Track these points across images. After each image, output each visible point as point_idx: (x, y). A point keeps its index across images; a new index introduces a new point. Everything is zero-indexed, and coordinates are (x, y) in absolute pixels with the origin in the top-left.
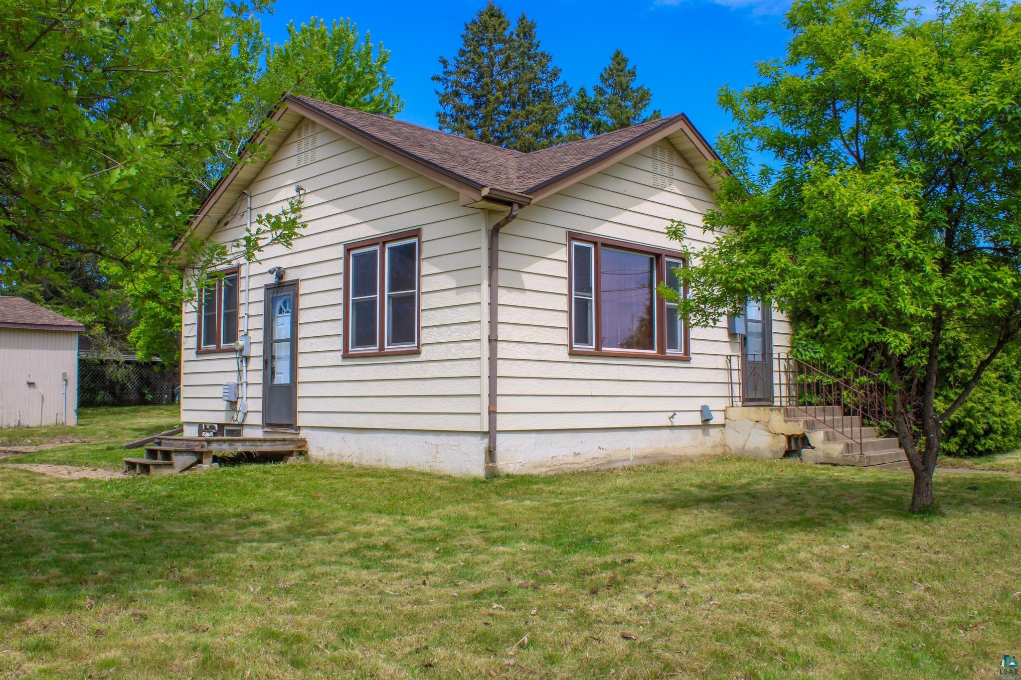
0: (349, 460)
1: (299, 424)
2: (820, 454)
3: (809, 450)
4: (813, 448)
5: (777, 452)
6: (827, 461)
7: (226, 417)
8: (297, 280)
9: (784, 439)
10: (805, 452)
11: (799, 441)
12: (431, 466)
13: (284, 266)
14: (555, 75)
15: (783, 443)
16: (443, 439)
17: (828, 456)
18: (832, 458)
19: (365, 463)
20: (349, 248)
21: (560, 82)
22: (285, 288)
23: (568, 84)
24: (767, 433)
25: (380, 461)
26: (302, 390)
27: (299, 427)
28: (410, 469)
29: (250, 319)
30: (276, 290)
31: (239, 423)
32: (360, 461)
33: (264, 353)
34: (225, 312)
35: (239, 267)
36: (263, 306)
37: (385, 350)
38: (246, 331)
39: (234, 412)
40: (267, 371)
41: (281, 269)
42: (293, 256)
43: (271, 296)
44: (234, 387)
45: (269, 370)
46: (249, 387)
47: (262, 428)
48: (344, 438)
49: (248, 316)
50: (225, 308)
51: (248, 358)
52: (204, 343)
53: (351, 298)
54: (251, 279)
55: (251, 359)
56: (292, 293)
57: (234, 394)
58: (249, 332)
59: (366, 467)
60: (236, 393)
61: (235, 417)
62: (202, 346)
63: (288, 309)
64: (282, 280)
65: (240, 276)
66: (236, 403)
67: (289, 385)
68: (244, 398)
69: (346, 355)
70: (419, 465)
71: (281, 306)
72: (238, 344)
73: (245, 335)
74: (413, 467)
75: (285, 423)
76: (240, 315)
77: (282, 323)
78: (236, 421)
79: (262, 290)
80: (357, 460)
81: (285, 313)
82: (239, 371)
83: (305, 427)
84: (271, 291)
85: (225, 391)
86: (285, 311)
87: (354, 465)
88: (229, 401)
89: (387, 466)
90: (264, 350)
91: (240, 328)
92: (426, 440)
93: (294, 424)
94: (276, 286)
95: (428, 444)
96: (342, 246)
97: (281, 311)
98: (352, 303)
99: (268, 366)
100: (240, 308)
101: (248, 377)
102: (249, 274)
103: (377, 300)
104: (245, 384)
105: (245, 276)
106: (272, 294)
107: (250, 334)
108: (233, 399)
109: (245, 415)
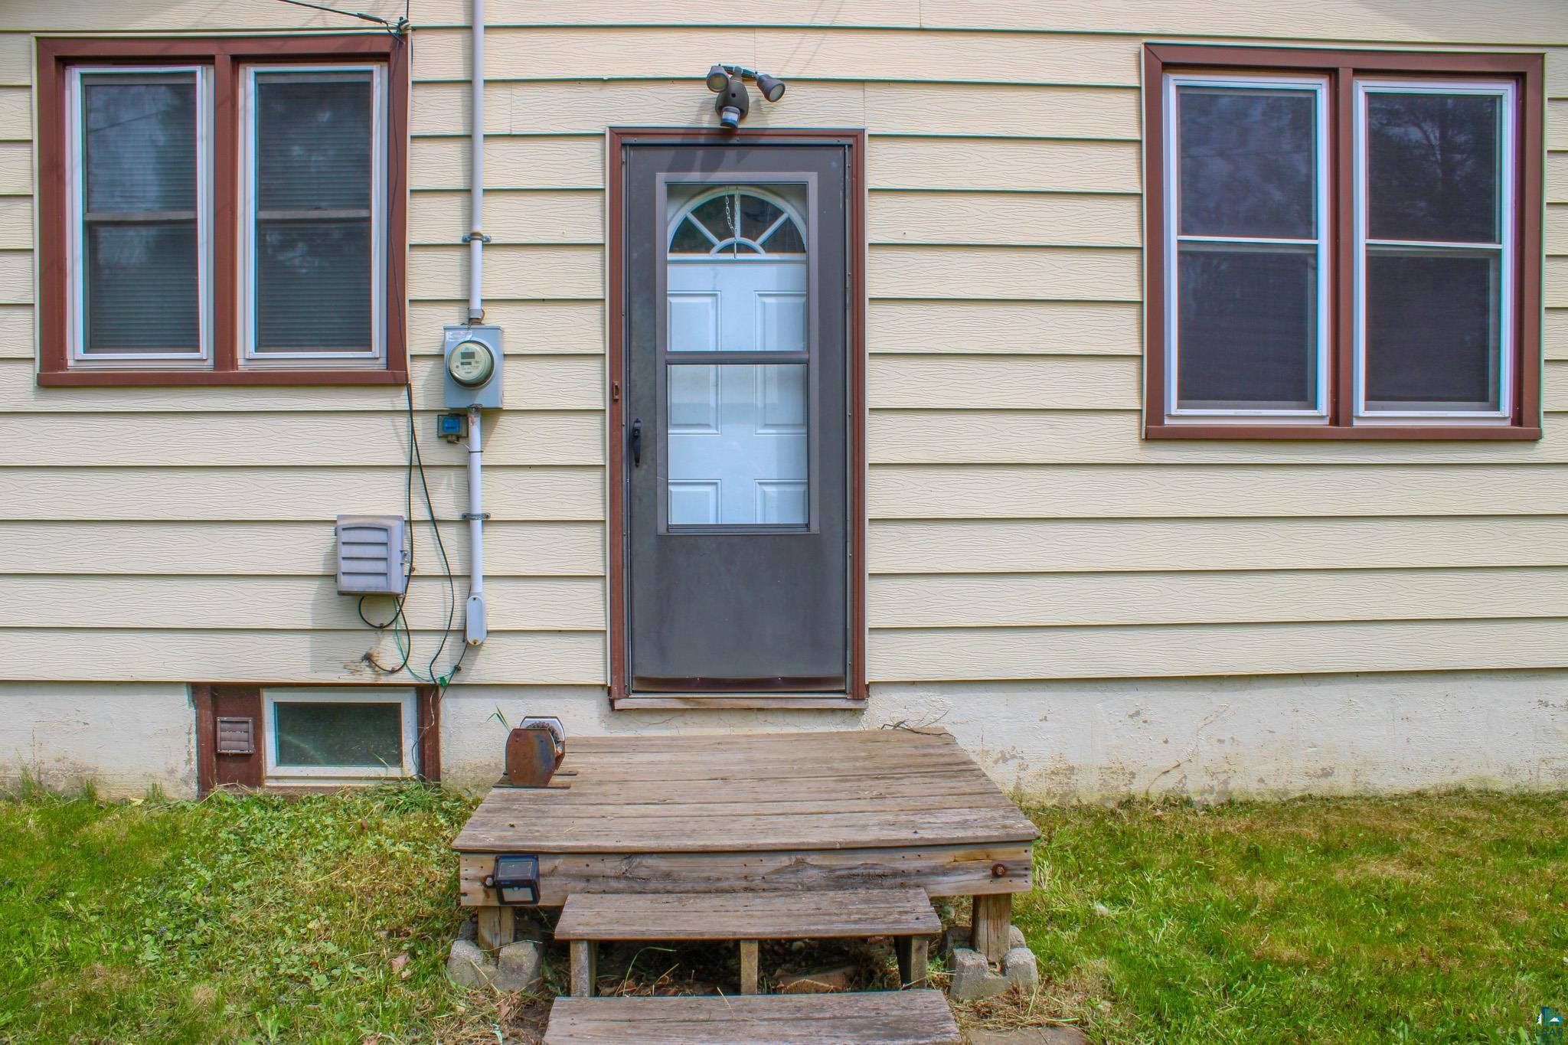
0: (1169, 783)
1: (871, 674)
8: (857, 135)
13: (767, 69)
22: (756, 155)
25: (1326, 773)
26: (883, 552)
27: (867, 687)
29: (495, 255)
30: (700, 153)
31: (425, 678)
32: (1226, 782)
33: (614, 401)
34: (265, 215)
35: (400, 36)
36: (597, 211)
37: (1356, 423)
38: (476, 305)
39: (372, 636)
40: (640, 473)
41: (748, 76)
42: (812, 39)
43: (661, 178)
44: (380, 537)
45: (660, 470)
46: (494, 532)
47: (603, 696)
48: (1137, 713)
49: (487, 245)
50: (265, 198)
51: (490, 415)
52: (93, 343)
53: (1173, 236)
54: (500, 93)
55: (504, 421)
56: (812, 179)
57: (380, 567)
58: (487, 309)
59: (1259, 799)
60: (396, 558)
61: (388, 651)
62: (80, 353)
63: (738, 238)
64: (750, 123)
65: (415, 73)
66: (394, 599)
67: (803, 531)
68: (468, 577)
69: (1156, 432)
70: (1510, 771)
71: (686, 220)
72: (468, 356)
73: (473, 321)
74: (1484, 780)
75: (779, 673)
76: (413, 236)
77: (707, 287)
78: (393, 672)
79: (595, 146)
80: (1206, 781)
81: (722, 251)
82: (415, 467)
83: (914, 683)
84: (669, 155)
85: (356, 551)
86: (720, 244)
87: (1195, 798)
88: (341, 593)
89: (1360, 788)
90: (615, 390)
91: (414, 290)
92: (1544, 698)
93: (840, 680)
94: (702, 140)
95: (1550, 709)
96: (1137, 45)
97: (687, 239)
98: (1180, 253)
99: (646, 454)
100: (415, 207)
101: (490, 494)
102: (488, 70)
103: (1315, 256)
104: (477, 524)
105: (461, 77)
106: (671, 169)
107: (494, 317)
108: (397, 587)
109: (470, 648)
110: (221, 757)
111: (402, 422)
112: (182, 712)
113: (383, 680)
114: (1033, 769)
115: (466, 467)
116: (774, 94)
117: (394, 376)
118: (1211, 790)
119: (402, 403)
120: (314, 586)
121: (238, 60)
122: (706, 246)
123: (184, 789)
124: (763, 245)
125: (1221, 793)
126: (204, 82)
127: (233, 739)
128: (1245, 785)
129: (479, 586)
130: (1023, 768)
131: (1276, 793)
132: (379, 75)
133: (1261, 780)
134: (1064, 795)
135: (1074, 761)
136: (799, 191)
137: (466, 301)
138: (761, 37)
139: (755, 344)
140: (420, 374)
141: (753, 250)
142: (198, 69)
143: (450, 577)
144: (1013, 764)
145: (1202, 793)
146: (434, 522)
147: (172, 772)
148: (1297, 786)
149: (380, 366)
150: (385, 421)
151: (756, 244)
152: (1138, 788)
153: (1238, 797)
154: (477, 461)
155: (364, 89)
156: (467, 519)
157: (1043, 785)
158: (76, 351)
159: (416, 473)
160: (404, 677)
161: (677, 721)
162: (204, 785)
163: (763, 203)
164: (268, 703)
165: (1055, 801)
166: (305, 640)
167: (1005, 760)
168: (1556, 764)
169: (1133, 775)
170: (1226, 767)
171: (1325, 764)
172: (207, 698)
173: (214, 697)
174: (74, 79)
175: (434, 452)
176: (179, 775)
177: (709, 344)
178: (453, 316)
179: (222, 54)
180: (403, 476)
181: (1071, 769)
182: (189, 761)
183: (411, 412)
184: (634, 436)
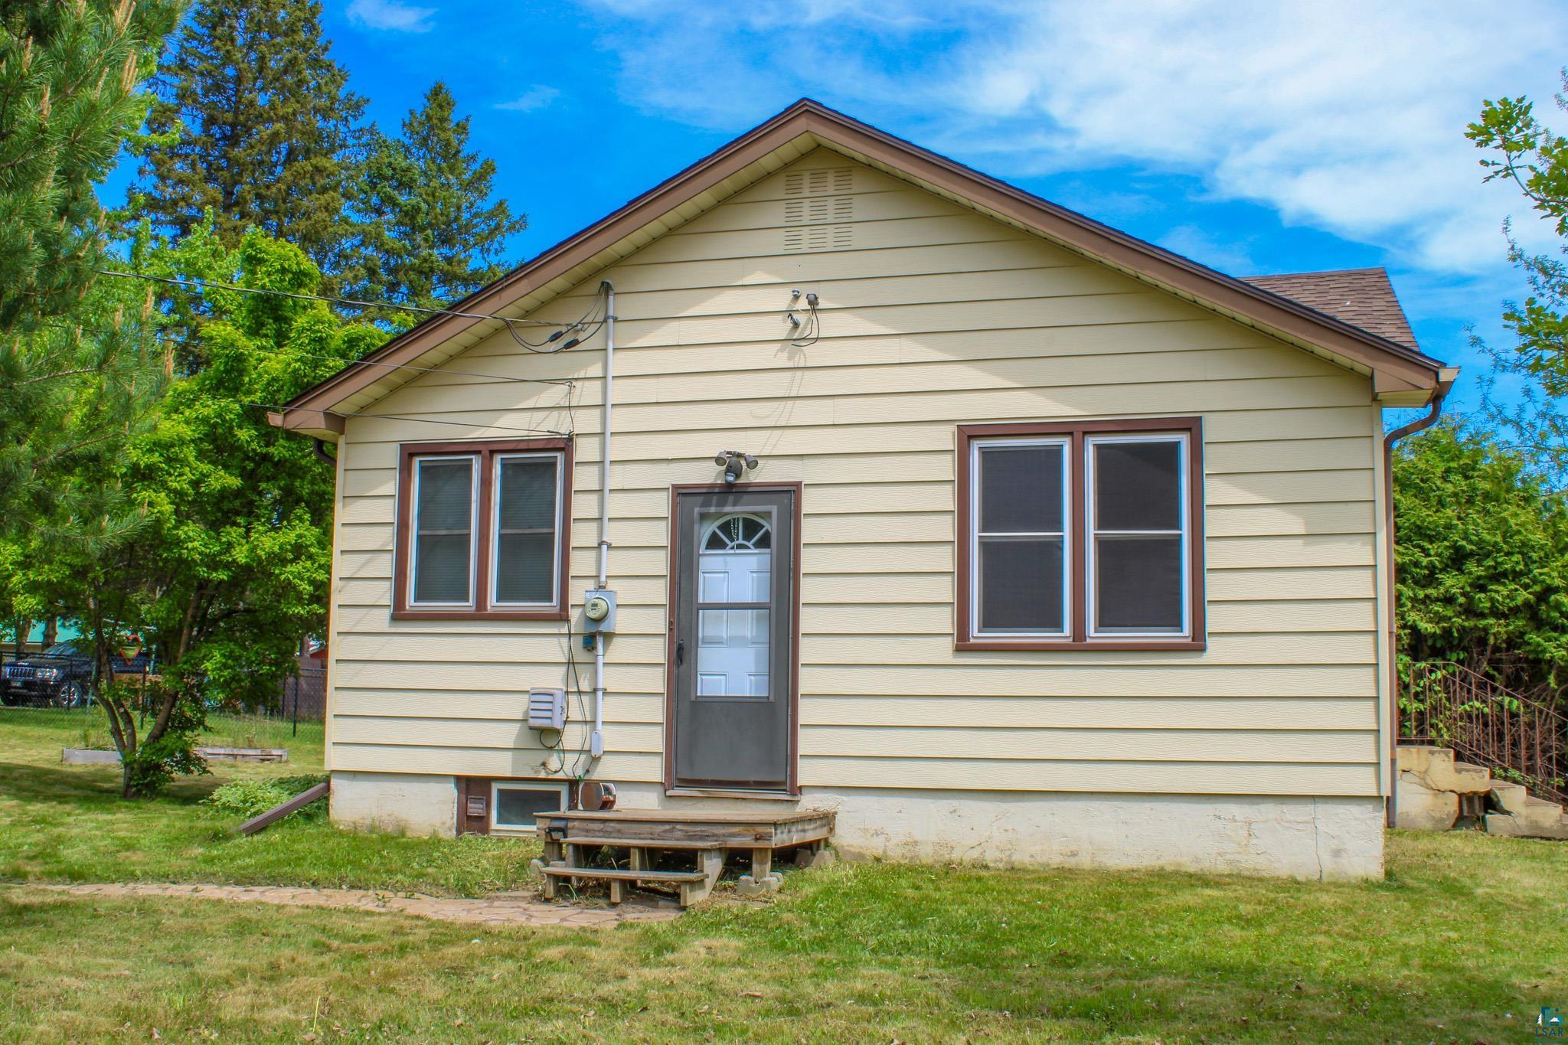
0: (975, 854)
1: (801, 781)
2: (1521, 822)
3: (1498, 816)
4: (1508, 813)
5: (1441, 820)
6: (1534, 833)
7: (515, 764)
8: (798, 485)
9: (1455, 798)
10: (1493, 818)
11: (1476, 802)
12: (1230, 862)
13: (750, 451)
14: (358, 106)
15: (1452, 805)
16: (1268, 809)
17: (1535, 825)
18: (1541, 828)
19: (1027, 860)
20: (968, 434)
21: (364, 122)
22: (746, 497)
23: (378, 127)
24: (1423, 790)
25: (1074, 854)
26: (807, 713)
27: (800, 788)
28: (1169, 868)
29: (613, 553)
30: (715, 498)
31: (571, 776)
32: (1010, 856)
33: (670, 630)
34: (505, 531)
35: (570, 439)
36: (665, 529)
37: (1088, 641)
38: (603, 578)
39: (546, 752)
40: (682, 668)
41: (739, 455)
42: (778, 432)
43: (697, 510)
44: (549, 698)
45: (693, 666)
46: (608, 699)
47: (660, 789)
48: (955, 811)
49: (610, 547)
50: (503, 524)
51: (609, 636)
52: (419, 597)
53: (975, 533)
54: (618, 468)
55: (616, 641)
56: (774, 509)
57: (548, 714)
58: (610, 581)
59: (1031, 868)
60: (558, 711)
61: (554, 763)
62: (413, 603)
63: (740, 541)
64: (742, 480)
65: (576, 458)
66: (557, 733)
67: (766, 700)
68: (594, 722)
69: (963, 645)
70: (1197, 860)
71: (714, 532)
72: (595, 605)
73: (601, 587)
74: (1179, 865)
75: (752, 778)
76: (573, 543)
77: (721, 568)
78: (556, 772)
79: (664, 494)
80: (998, 855)
81: (733, 548)
82: (571, 663)
83: (826, 787)
84: (700, 499)
85: (537, 706)
86: (731, 544)
87: (991, 865)
88: (531, 728)
89: (1096, 865)
90: (671, 623)
91: (573, 571)
92: (1217, 813)
93: (784, 783)
94: (717, 490)
95: (1222, 821)
96: (953, 428)
97: (715, 543)
98: (980, 543)
99: (686, 657)
100: (575, 528)
101: (607, 679)
102: (611, 456)
103: (1062, 542)
104: (600, 694)
105: (598, 459)
106: (702, 506)
107: (612, 585)
108: (558, 725)
109: (595, 760)
110: (469, 818)
111: (565, 641)
112: (450, 791)
113: (550, 777)
114: (894, 841)
115: (594, 664)
116: (752, 465)
117: (562, 617)
118: (1001, 860)
119: (565, 630)
120: (517, 726)
121: (492, 452)
122: (723, 546)
123: (449, 833)
124: (754, 545)
125: (1006, 863)
126: (476, 463)
127: (475, 809)
128: (1021, 858)
129: (599, 726)
130: (888, 840)
131: (1042, 865)
132: (560, 457)
133: (1032, 856)
134: (912, 858)
135: (918, 837)
136: (767, 515)
137: (598, 577)
138: (750, 433)
139: (749, 599)
140: (575, 615)
141: (747, 547)
142: (473, 457)
143: (586, 722)
144: (882, 838)
145: (996, 862)
146: (580, 693)
147: (444, 823)
148: (1056, 861)
149: (556, 610)
150: (555, 640)
151: (749, 544)
152: (956, 856)
153: (1017, 865)
154: (601, 660)
155: (553, 465)
156: (595, 690)
157: (899, 851)
158: (410, 602)
159: (571, 667)
160: (560, 775)
161: (700, 805)
162: (459, 832)
163: (753, 521)
164: (495, 788)
165: (907, 861)
166: (509, 754)
167: (878, 835)
168: (1228, 857)
169: (953, 848)
170: (1009, 846)
171: (1072, 849)
172: (464, 786)
173: (467, 785)
174: (416, 462)
175: (581, 656)
176: (447, 825)
177: (724, 599)
178: (591, 584)
179: (485, 450)
180: (564, 669)
181: (916, 843)
182: (452, 818)
183: (570, 635)
184: (680, 648)
